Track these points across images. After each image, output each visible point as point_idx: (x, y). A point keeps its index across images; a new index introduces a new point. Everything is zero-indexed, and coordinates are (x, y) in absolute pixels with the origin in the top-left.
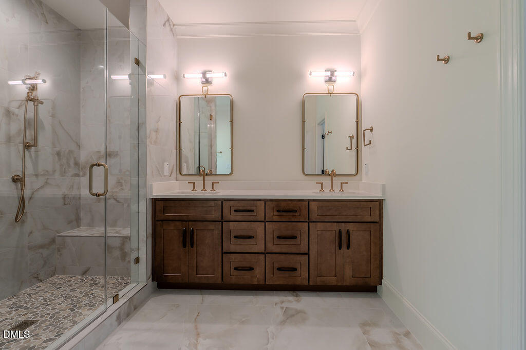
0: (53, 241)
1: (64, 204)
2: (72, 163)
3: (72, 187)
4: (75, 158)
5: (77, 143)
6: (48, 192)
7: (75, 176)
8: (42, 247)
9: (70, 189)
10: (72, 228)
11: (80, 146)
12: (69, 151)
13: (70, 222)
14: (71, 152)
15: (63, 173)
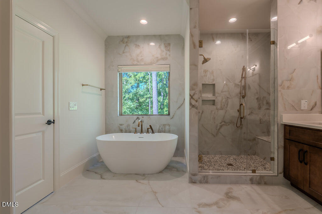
0: (254, 139)
1: (261, 123)
2: (265, 103)
3: (265, 115)
4: (267, 100)
5: (268, 93)
6: (253, 117)
7: (267, 110)
8: (250, 140)
9: (263, 116)
10: (265, 136)
11: (270, 94)
12: (263, 97)
13: (263, 133)
14: (264, 97)
15: (260, 108)
